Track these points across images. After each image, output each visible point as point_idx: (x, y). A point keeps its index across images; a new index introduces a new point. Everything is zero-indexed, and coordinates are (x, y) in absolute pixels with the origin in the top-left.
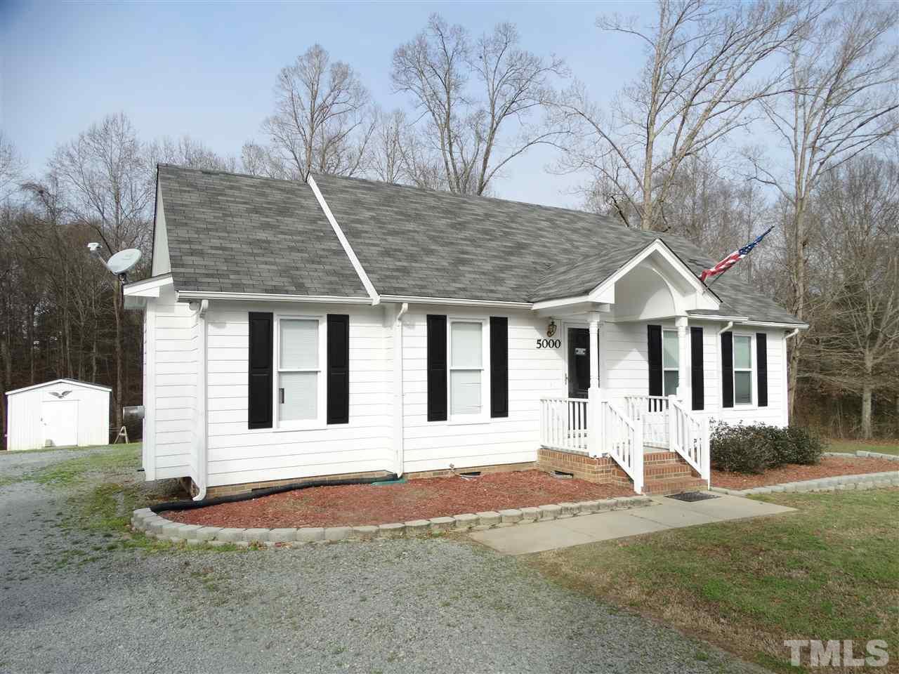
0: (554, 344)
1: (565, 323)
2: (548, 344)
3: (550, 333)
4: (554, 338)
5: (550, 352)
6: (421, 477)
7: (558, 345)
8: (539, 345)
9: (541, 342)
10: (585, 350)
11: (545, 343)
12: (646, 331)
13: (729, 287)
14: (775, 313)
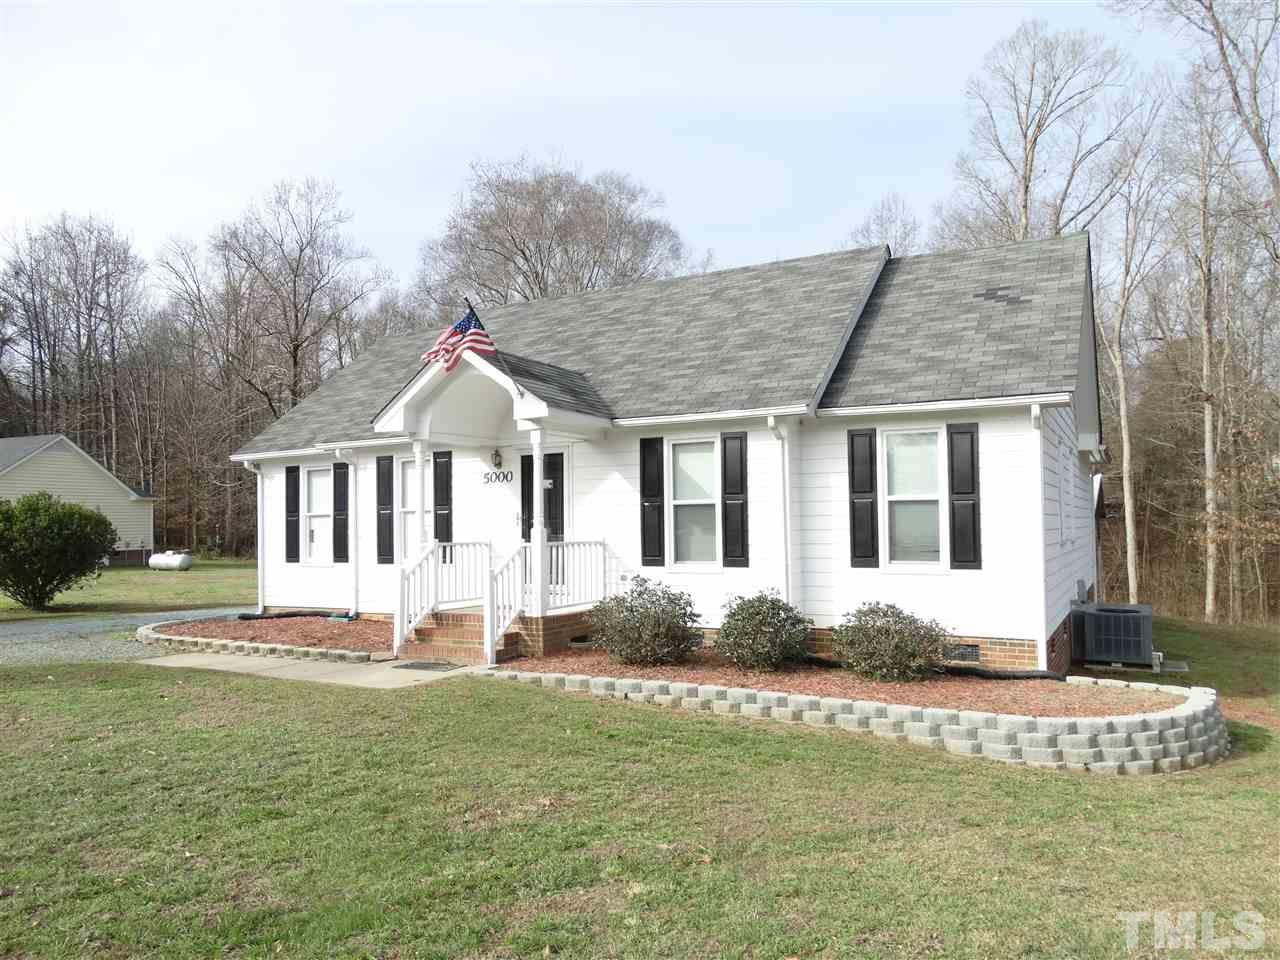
0: (505, 477)
1: (516, 450)
2: (498, 477)
3: (499, 465)
4: (505, 469)
5: (501, 488)
7: (509, 478)
8: (487, 480)
9: (489, 476)
10: (551, 481)
11: (494, 477)
12: (637, 448)
13: (982, 336)
14: (1010, 377)
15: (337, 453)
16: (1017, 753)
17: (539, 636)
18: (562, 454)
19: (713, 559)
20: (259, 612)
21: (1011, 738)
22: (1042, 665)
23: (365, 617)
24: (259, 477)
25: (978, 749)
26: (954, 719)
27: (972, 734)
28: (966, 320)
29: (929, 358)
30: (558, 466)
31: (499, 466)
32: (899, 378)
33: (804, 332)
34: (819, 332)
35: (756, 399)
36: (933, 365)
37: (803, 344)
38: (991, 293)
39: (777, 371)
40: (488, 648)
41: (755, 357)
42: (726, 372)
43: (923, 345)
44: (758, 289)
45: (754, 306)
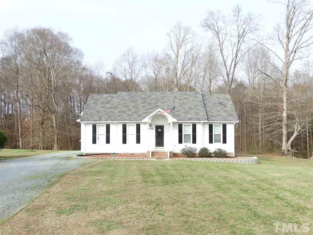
1: (155, 124)
7: (153, 129)
8: (148, 129)
10: (161, 130)
11: (150, 129)
12: (178, 125)
13: (223, 111)
14: (230, 118)
15: (116, 123)
16: (245, 163)
17: (172, 155)
18: (164, 126)
19: (190, 142)
20: (85, 154)
21: (244, 161)
22: (234, 156)
23: (119, 154)
25: (241, 163)
26: (238, 160)
27: (240, 161)
28: (219, 108)
29: (218, 114)
30: (162, 127)
31: (151, 127)
32: (215, 117)
33: (198, 108)
34: (201, 108)
35: (198, 119)
36: (219, 115)
37: (199, 110)
38: (220, 104)
39: (198, 114)
40: (169, 156)
41: (193, 112)
42: (189, 114)
43: (215, 112)
44: (183, 97)
45: (185, 101)
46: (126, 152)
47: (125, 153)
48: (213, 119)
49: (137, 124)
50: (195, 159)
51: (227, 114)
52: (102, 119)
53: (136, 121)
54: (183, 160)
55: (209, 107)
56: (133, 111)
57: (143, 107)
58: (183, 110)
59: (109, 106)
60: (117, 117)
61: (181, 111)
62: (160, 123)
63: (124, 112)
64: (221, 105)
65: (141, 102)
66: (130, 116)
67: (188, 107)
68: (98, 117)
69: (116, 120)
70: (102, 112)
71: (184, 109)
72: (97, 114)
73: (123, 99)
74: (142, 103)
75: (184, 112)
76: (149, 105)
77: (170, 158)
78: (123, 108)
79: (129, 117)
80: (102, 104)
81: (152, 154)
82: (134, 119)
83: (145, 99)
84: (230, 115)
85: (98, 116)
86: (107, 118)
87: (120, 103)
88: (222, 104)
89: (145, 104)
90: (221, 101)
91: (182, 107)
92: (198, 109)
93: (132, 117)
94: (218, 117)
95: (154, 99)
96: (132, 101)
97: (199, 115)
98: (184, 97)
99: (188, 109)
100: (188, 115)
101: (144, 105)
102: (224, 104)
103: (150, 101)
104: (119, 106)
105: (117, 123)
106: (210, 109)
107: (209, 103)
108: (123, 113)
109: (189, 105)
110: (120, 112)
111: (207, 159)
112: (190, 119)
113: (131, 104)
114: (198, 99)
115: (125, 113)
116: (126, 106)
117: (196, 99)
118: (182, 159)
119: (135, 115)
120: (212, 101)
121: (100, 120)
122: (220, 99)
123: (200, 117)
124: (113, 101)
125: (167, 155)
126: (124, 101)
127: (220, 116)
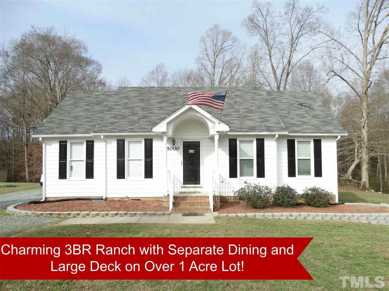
0: (176, 149)
1: (181, 139)
2: (173, 149)
4: (176, 146)
5: (174, 152)
6: (114, 199)
7: (178, 149)
8: (168, 149)
9: (169, 148)
10: (194, 150)
11: (171, 148)
12: (228, 141)
13: (310, 116)
14: (328, 128)
15: (102, 137)
17: (218, 202)
18: (199, 142)
19: (253, 175)
20: (43, 200)
22: (337, 201)
23: (110, 199)
24: (44, 145)
28: (302, 111)
29: (301, 121)
30: (196, 146)
31: (174, 145)
32: (298, 126)
33: (263, 110)
34: (268, 111)
35: (268, 129)
36: (304, 123)
37: (267, 114)
38: (301, 105)
39: (267, 121)
40: (212, 207)
41: (256, 116)
42: (249, 120)
43: (296, 117)
44: (233, 94)
45: (237, 100)
46: (124, 196)
47: (123, 198)
48: (296, 129)
49: (145, 139)
50: (273, 216)
51: (319, 121)
52: (79, 130)
53: (144, 132)
54: (246, 216)
55: (282, 110)
56: (140, 115)
57: (161, 108)
58: (236, 113)
59: (98, 109)
60: (106, 126)
61: (233, 115)
62: (191, 137)
63: (123, 117)
64: (303, 107)
65: (158, 101)
66: (133, 123)
67: (245, 108)
68: (72, 127)
69: (104, 131)
70: (82, 118)
71: (238, 111)
72: (71, 121)
73: (126, 98)
74: (158, 103)
75: (238, 117)
76: (171, 106)
77: (214, 211)
78: (123, 111)
79: (131, 126)
80: (88, 105)
81: (174, 203)
82: (141, 129)
83: (166, 96)
84: (326, 122)
85: (73, 125)
86: (90, 128)
87: (119, 102)
88: (304, 105)
89: (165, 104)
90: (301, 101)
91: (234, 108)
92: (264, 112)
93: (137, 125)
94: (305, 127)
95: (182, 97)
96: (141, 100)
97: (269, 122)
98: (236, 93)
99: (246, 112)
100: (248, 122)
101: (162, 105)
102: (307, 105)
103: (174, 100)
104: (115, 107)
105: (105, 136)
106: (285, 113)
107: (281, 104)
108: (121, 119)
109: (246, 106)
110: (114, 117)
111: (300, 215)
112: (252, 129)
113: (140, 104)
114: (260, 97)
115: (124, 119)
116: (129, 107)
117: (258, 97)
118: (244, 214)
119: (143, 122)
120: (284, 101)
121: (74, 132)
122: (298, 98)
123: (270, 125)
124: (108, 101)
125: (209, 203)
126: (127, 99)
127: (308, 125)
